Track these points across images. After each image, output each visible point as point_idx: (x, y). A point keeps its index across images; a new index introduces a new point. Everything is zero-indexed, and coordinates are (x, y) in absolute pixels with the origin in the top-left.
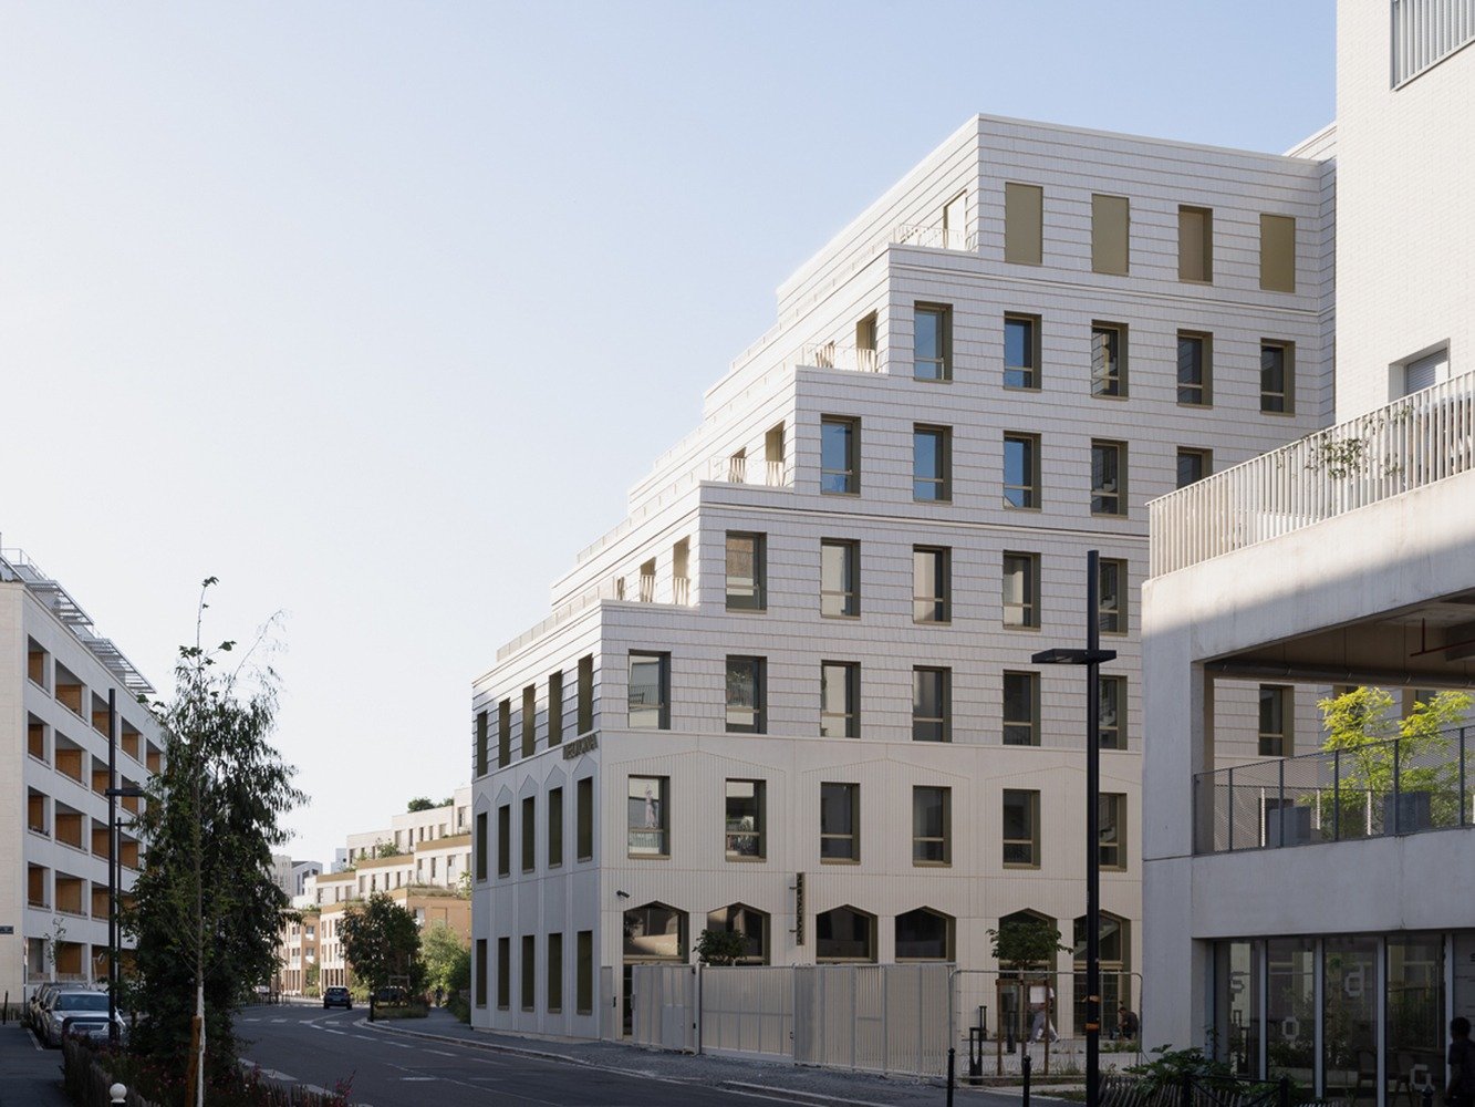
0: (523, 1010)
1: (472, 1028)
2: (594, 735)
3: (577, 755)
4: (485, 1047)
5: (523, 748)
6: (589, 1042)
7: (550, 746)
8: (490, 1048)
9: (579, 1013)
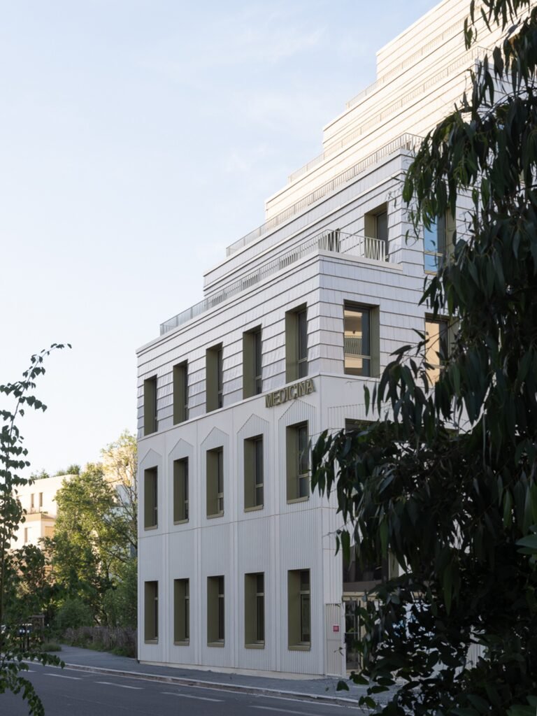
0: (208, 646)
1: (139, 662)
2: (311, 379)
3: (285, 402)
4: (211, 685)
5: (207, 403)
6: (312, 678)
7: (244, 398)
8: (217, 686)
9: (290, 649)
